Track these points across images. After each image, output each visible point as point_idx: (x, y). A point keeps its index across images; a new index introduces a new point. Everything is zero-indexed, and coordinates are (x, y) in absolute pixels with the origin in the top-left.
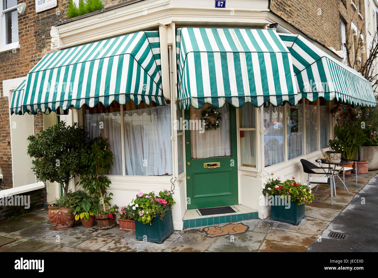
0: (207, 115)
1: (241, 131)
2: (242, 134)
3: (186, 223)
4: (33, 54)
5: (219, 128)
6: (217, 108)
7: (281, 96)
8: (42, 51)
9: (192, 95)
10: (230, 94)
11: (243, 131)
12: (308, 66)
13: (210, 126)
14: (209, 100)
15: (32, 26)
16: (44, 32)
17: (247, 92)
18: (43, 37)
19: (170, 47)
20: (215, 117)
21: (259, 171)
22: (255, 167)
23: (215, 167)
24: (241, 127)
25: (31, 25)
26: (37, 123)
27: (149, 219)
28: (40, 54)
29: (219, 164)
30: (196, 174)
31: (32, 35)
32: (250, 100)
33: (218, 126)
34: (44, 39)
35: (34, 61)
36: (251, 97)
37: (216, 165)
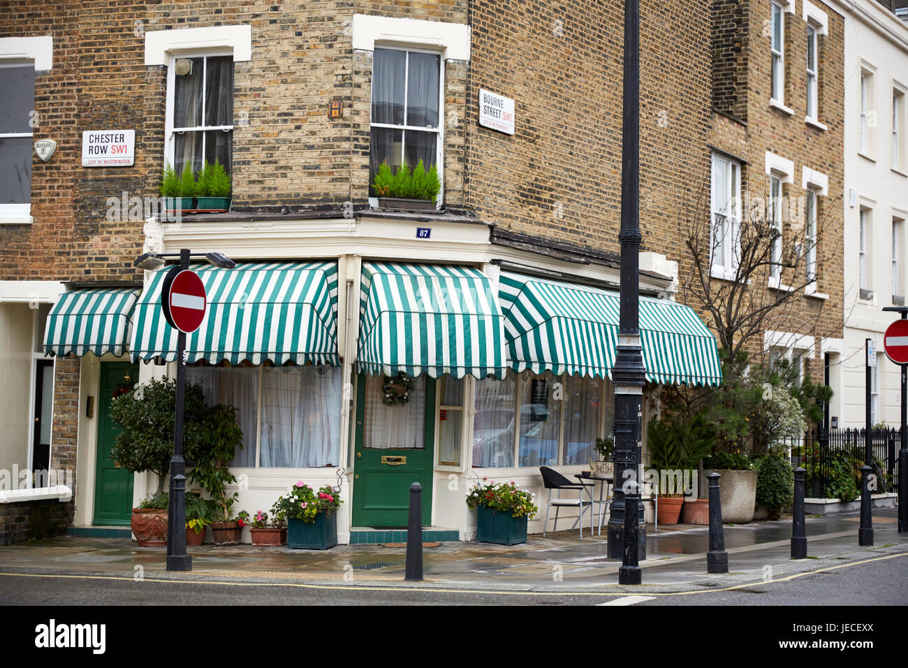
0: (392, 382)
1: (441, 411)
2: (443, 415)
3: (354, 537)
4: (66, 240)
5: (408, 404)
6: (411, 378)
7: (486, 368)
8: (88, 239)
9: (384, 362)
10: (427, 363)
11: (445, 411)
12: (523, 333)
13: (396, 399)
14: (404, 369)
15: (67, 188)
16: (96, 205)
17: (446, 361)
18: (94, 213)
19: (349, 284)
20: (404, 386)
21: (463, 471)
22: (459, 465)
23: (399, 463)
24: (442, 404)
25: (65, 184)
26: (63, 373)
27: (314, 511)
28: (84, 245)
29: (404, 458)
30: (369, 472)
31: (67, 204)
32: (449, 371)
33: (407, 400)
34: (95, 218)
35: (68, 253)
36: (451, 367)
37: (400, 460)
